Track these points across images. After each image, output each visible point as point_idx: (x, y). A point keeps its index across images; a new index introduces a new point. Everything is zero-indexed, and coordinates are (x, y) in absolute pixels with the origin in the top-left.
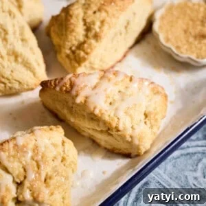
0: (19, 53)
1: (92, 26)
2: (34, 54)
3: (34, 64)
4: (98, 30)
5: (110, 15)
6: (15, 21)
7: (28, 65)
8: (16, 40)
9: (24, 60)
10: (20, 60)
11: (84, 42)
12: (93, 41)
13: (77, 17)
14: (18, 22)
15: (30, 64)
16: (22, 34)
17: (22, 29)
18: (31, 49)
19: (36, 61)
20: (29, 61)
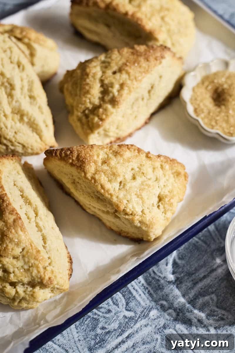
0: (25, 112)
1: (110, 89)
2: (42, 113)
3: (42, 125)
4: (116, 94)
5: (132, 77)
6: (24, 75)
7: (35, 126)
8: (23, 97)
9: (30, 120)
10: (26, 119)
11: (100, 106)
12: (109, 106)
13: (94, 77)
14: (27, 76)
15: (37, 125)
16: (30, 90)
17: (31, 84)
18: (40, 108)
19: (45, 122)
20: (35, 122)
